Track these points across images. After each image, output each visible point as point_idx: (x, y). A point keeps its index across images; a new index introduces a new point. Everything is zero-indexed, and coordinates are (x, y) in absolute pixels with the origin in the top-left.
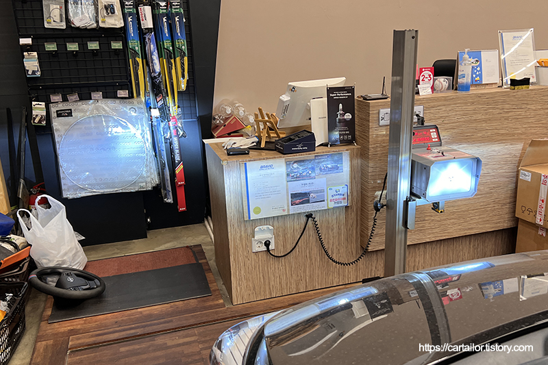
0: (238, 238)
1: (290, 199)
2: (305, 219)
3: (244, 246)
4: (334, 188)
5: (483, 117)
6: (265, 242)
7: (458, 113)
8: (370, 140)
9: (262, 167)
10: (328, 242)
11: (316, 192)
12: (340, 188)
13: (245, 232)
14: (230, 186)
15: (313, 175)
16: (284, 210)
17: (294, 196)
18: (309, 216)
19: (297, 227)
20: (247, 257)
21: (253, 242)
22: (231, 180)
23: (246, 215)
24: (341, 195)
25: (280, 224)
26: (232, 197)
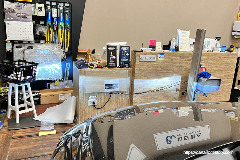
0: (82, 100)
1: (105, 86)
2: (109, 95)
3: (85, 103)
5: (179, 62)
6: (93, 102)
7: (169, 59)
8: (136, 66)
10: (118, 104)
11: (115, 84)
13: (85, 98)
14: (81, 79)
17: (106, 85)
18: (111, 93)
19: (106, 97)
20: (85, 107)
21: (88, 102)
22: (82, 77)
25: (99, 96)
26: (81, 84)
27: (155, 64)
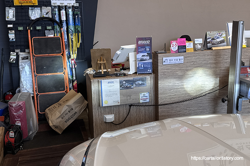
0: (97, 114)
2: (129, 107)
3: (100, 119)
4: (143, 94)
5: (214, 62)
7: (201, 60)
8: (159, 71)
9: (109, 82)
10: (140, 119)
12: (145, 93)
13: (100, 112)
14: (94, 91)
15: (132, 87)
16: (119, 103)
18: (130, 106)
19: (125, 111)
20: (101, 124)
22: (95, 88)
23: (101, 104)
24: (146, 97)
25: (117, 109)
26: (95, 96)
27: (184, 67)
